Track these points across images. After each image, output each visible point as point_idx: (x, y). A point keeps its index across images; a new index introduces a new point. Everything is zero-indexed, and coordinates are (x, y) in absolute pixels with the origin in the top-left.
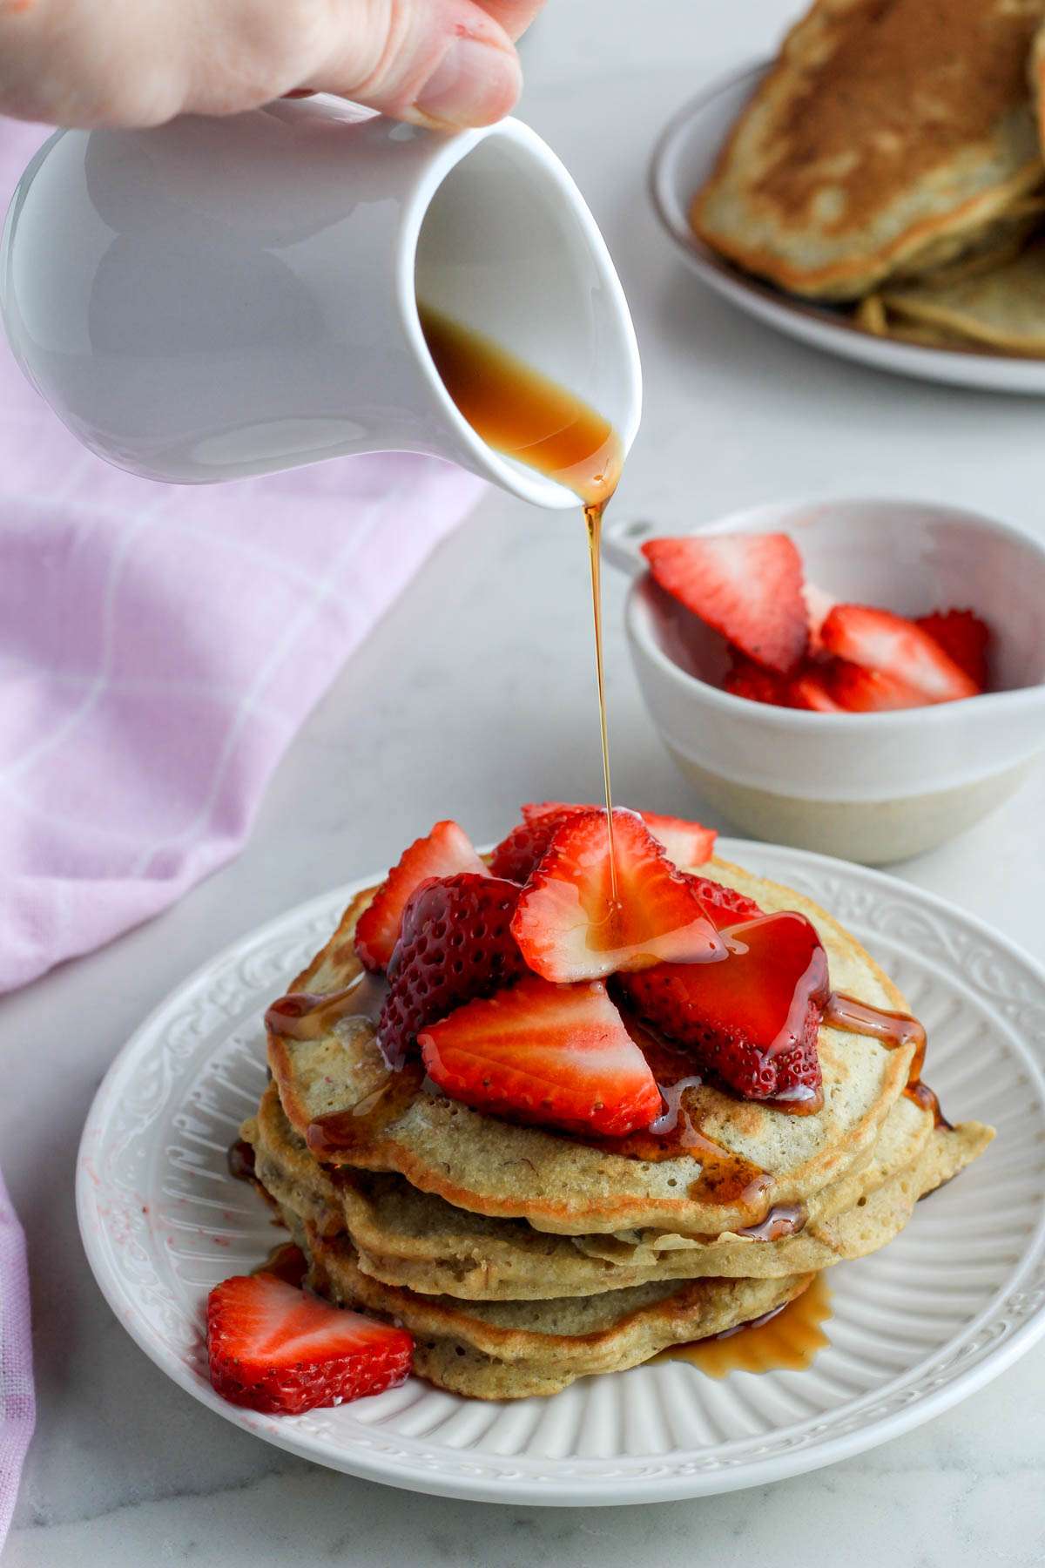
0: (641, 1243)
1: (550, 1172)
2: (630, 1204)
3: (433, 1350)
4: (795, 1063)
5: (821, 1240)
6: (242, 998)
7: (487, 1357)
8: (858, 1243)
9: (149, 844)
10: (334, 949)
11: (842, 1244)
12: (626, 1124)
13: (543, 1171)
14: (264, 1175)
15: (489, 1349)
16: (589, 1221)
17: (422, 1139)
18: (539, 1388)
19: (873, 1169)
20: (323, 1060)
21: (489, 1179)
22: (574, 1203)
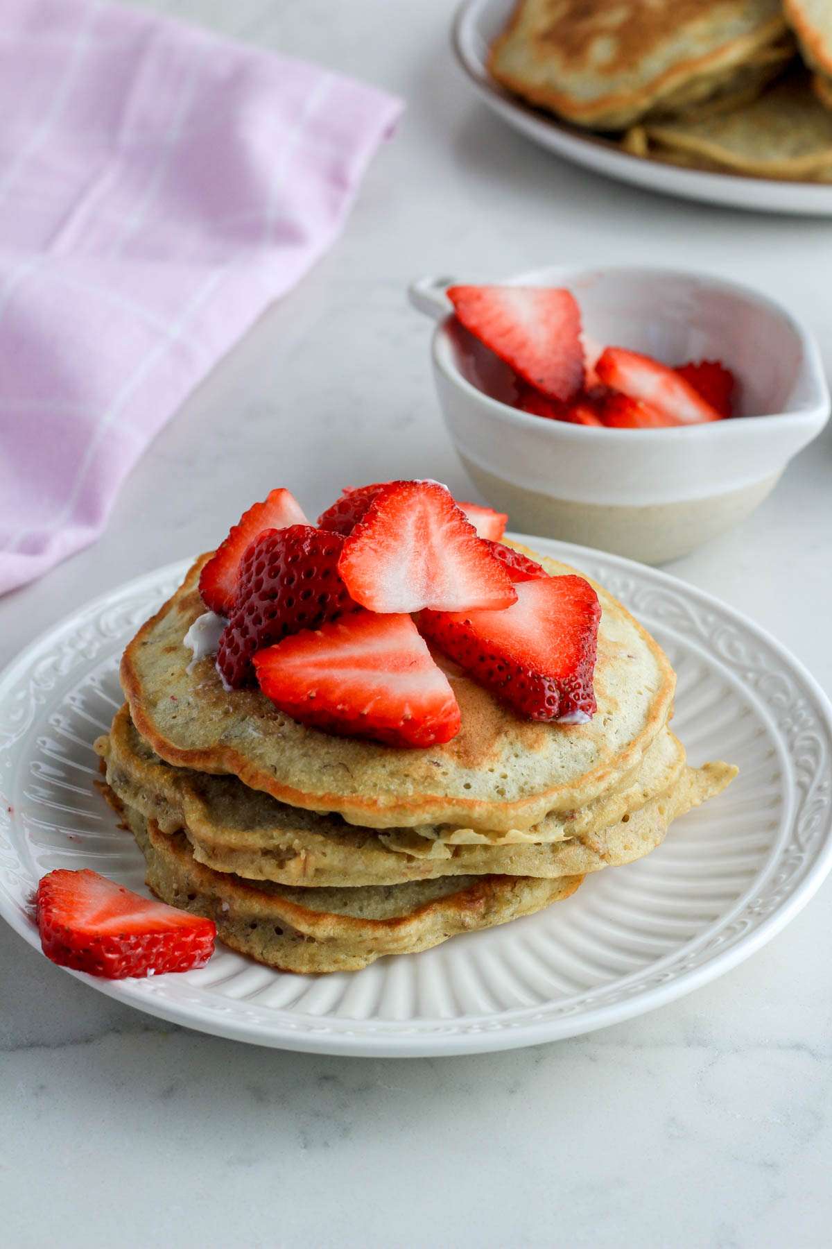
0: (439, 838)
1: (363, 774)
2: (431, 801)
3: (255, 930)
4: (575, 692)
5: (590, 848)
6: (97, 645)
7: (301, 936)
8: (622, 853)
9: (22, 529)
10: (179, 598)
11: (608, 853)
12: (429, 735)
13: (357, 773)
14: (114, 781)
15: (304, 928)
16: (395, 815)
17: (253, 745)
18: (346, 964)
19: (635, 790)
20: (169, 683)
21: (310, 779)
22: (383, 800)
